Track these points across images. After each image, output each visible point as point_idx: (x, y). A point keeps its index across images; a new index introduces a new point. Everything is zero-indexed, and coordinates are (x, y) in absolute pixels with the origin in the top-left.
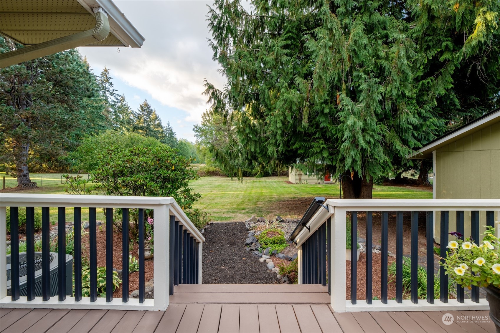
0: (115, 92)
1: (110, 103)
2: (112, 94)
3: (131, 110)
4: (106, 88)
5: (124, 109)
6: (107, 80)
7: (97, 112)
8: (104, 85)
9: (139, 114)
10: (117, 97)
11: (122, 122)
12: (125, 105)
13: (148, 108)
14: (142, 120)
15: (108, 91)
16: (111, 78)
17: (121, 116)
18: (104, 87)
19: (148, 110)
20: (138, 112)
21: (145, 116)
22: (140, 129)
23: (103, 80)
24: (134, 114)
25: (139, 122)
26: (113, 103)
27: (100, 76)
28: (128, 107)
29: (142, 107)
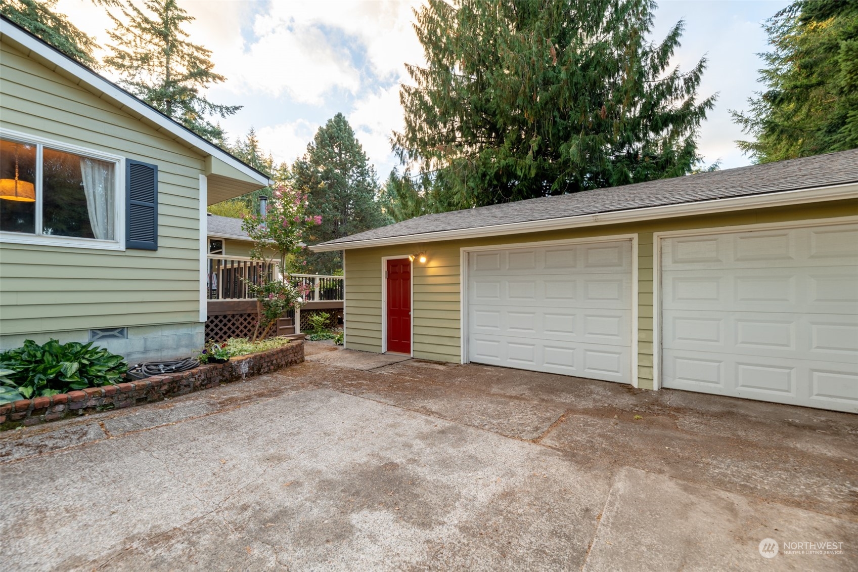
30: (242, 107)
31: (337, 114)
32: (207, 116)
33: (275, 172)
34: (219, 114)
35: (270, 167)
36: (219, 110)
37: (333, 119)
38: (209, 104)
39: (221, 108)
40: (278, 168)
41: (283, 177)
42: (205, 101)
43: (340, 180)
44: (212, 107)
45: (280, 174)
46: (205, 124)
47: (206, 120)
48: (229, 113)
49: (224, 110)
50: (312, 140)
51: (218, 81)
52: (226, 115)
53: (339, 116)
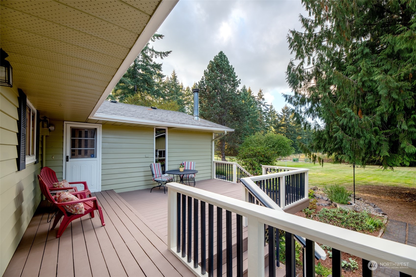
0: (266, 104)
1: (263, 112)
2: (264, 105)
3: (277, 113)
4: (261, 103)
5: (272, 113)
6: (261, 97)
7: (254, 120)
8: (259, 101)
9: (281, 116)
10: (267, 106)
11: (271, 123)
12: (272, 111)
13: (287, 110)
14: (283, 120)
15: (262, 104)
16: (263, 95)
17: (270, 118)
18: (259, 102)
19: (288, 112)
20: (281, 114)
21: (285, 116)
22: (282, 126)
23: (259, 98)
24: (278, 116)
25: (282, 121)
26: (265, 111)
27: (257, 96)
28: (275, 112)
29: (283, 110)
30: (171, 51)
31: (220, 52)
32: (154, 59)
33: (184, 92)
34: (160, 57)
35: (182, 89)
36: (160, 55)
37: (218, 55)
38: (155, 52)
39: (161, 53)
40: (185, 89)
41: (188, 94)
42: (153, 51)
43: (222, 90)
44: (157, 53)
45: (186, 93)
46: (153, 63)
47: (153, 61)
48: (165, 56)
49: (162, 54)
50: (206, 68)
51: (159, 38)
52: (163, 57)
53: (221, 53)
